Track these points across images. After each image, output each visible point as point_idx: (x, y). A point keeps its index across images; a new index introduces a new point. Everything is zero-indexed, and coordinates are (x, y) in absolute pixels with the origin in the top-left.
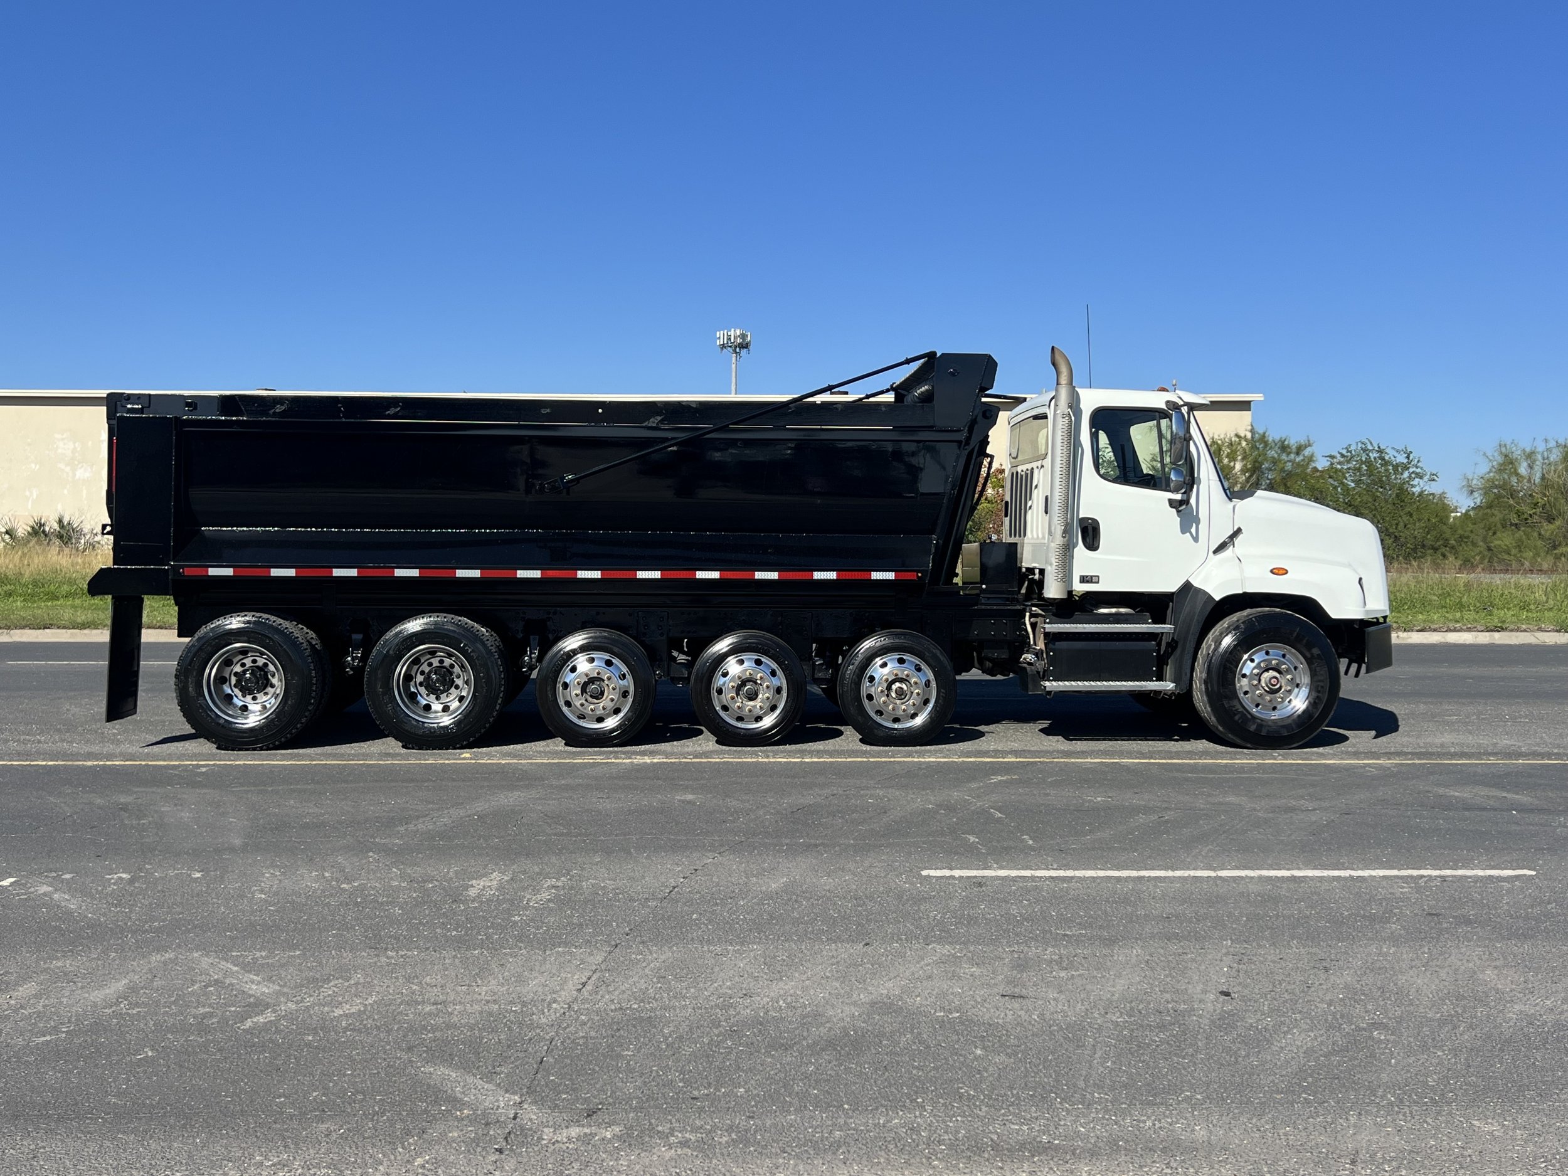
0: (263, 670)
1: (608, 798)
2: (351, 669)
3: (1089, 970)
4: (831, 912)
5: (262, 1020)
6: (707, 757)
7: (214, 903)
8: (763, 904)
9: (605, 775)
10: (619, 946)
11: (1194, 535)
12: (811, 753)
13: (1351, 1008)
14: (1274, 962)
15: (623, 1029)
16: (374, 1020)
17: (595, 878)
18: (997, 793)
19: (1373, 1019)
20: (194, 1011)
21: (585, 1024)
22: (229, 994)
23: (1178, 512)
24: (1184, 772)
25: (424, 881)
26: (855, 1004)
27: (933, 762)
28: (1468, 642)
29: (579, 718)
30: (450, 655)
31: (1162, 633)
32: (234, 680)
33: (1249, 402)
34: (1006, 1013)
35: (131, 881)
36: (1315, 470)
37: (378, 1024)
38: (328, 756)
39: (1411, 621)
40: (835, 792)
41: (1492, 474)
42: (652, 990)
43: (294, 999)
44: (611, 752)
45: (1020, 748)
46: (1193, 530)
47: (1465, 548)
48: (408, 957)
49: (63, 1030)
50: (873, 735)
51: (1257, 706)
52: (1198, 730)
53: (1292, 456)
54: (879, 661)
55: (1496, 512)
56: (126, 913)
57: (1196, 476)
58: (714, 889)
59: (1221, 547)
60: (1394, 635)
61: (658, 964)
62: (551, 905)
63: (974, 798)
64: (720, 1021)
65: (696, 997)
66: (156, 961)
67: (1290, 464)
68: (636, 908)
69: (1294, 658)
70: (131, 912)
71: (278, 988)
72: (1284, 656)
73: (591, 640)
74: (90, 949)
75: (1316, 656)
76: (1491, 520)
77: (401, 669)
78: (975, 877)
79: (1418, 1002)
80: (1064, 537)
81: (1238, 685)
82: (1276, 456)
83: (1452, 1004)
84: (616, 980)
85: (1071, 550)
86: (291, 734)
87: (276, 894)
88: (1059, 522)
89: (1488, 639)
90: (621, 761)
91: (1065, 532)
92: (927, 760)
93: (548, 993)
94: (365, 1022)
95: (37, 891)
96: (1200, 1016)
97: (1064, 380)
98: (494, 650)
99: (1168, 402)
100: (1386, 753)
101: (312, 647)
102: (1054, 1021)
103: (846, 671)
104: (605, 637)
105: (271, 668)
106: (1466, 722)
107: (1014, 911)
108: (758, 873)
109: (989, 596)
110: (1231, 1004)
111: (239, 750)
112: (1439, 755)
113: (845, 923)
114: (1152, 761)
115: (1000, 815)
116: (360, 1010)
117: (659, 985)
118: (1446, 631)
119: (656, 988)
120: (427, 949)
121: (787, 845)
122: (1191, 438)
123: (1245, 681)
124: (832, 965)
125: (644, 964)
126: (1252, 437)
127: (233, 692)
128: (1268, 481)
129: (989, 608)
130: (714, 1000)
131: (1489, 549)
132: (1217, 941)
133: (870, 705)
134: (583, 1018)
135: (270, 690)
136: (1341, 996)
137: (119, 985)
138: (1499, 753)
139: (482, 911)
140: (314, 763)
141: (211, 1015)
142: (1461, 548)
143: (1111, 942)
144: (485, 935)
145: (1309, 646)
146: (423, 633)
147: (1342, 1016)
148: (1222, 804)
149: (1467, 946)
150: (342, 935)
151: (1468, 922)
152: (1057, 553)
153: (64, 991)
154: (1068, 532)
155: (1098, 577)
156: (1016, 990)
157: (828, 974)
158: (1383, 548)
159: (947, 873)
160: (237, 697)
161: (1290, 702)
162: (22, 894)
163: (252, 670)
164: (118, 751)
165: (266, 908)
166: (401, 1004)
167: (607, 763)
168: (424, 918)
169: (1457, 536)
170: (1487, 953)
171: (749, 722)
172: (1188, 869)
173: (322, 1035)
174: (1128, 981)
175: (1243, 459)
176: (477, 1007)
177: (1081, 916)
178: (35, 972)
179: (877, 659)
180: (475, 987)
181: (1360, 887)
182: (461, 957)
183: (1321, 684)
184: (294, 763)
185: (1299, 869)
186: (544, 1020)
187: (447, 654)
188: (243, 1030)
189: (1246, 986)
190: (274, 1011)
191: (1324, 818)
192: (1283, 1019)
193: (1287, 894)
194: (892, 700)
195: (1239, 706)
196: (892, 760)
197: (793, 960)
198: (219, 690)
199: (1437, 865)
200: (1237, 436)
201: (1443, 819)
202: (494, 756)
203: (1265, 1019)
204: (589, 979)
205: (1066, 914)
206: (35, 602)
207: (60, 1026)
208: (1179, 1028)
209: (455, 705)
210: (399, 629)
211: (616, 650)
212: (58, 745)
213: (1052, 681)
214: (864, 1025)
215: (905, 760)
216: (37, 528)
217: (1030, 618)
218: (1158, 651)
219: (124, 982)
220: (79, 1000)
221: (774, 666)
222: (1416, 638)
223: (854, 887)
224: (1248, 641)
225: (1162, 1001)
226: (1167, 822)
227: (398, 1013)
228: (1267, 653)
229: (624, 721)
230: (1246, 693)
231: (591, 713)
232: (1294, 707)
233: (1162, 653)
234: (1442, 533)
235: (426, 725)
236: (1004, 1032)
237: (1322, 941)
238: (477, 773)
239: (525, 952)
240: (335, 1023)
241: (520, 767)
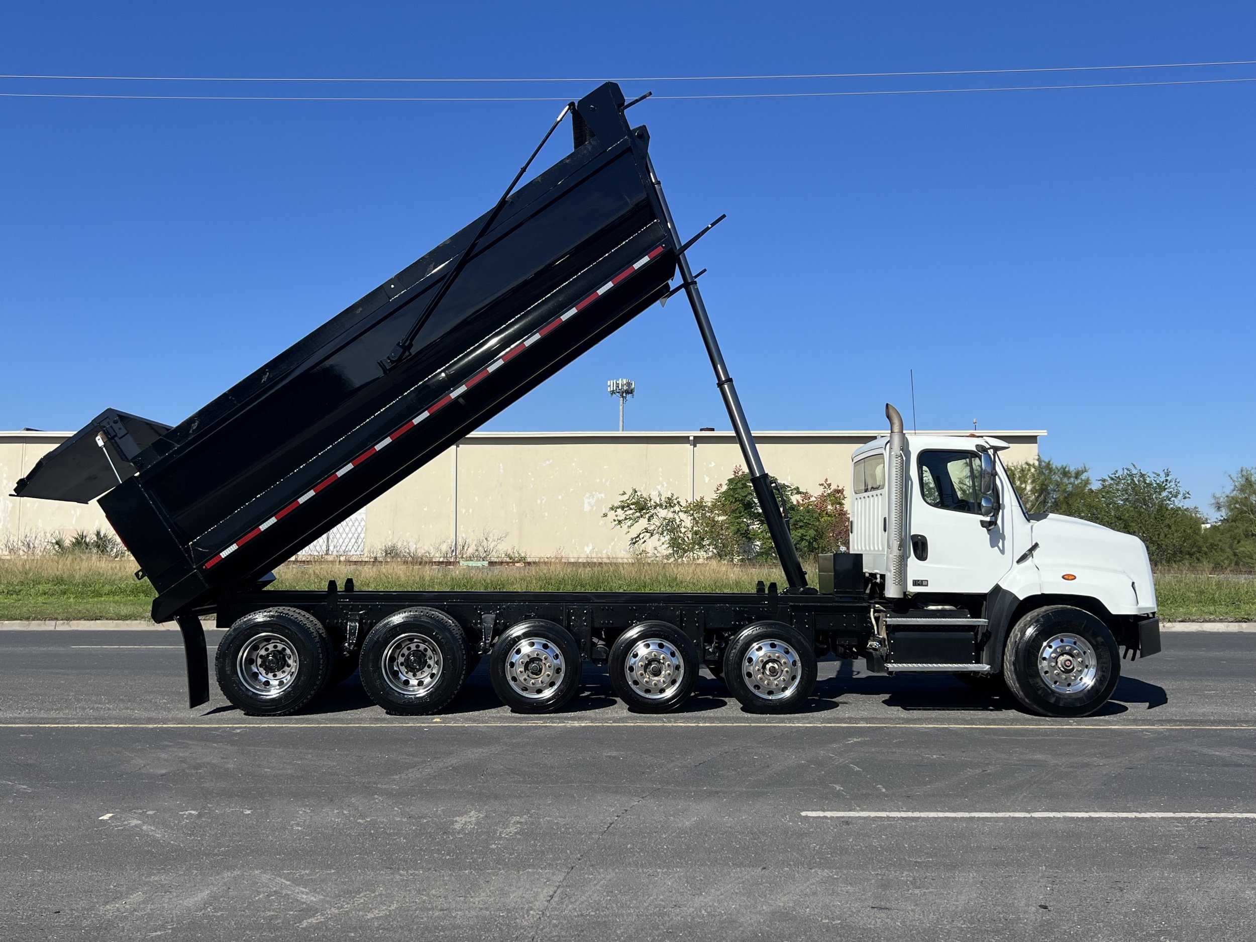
0: (282, 654)
1: (551, 754)
2: (348, 652)
3: (937, 889)
4: (734, 843)
5: (314, 921)
6: (623, 722)
7: (263, 833)
8: (680, 837)
9: (546, 736)
10: (574, 868)
11: (1001, 548)
12: (705, 719)
13: (1143, 919)
14: (1080, 883)
15: (586, 931)
16: (398, 922)
17: (550, 816)
18: (854, 752)
19: (1159, 927)
20: (262, 914)
21: (557, 926)
22: (287, 902)
23: (988, 530)
24: (1000, 735)
25: (420, 818)
26: (760, 913)
27: (801, 727)
28: (1221, 631)
29: (523, 690)
30: (424, 641)
31: (979, 626)
32: (259, 661)
33: (1035, 437)
34: (878, 920)
35: (199, 816)
36: (1091, 491)
37: (402, 925)
38: (332, 720)
39: (1173, 613)
40: (727, 750)
41: (1235, 492)
42: (604, 902)
43: (336, 906)
44: (548, 718)
45: (869, 716)
46: (1000, 545)
47: (1215, 554)
48: (416, 875)
49: (169, 927)
50: (752, 705)
51: (1055, 683)
52: (1008, 701)
53: (1072, 480)
54: (755, 646)
55: (1239, 525)
56: (199, 840)
57: (1001, 502)
58: (642, 825)
59: (1023, 558)
60: (1161, 625)
61: (606, 882)
62: (519, 837)
63: (836, 755)
64: (659, 925)
65: (638, 907)
66: (228, 877)
67: (1071, 486)
68: (584, 840)
69: (1083, 645)
70: (202, 840)
71: (322, 897)
72: (1075, 643)
73: (531, 628)
74: (177, 867)
75: (1100, 644)
76: (1235, 531)
77: (388, 652)
78: (843, 817)
79: (1194, 915)
80: (900, 550)
81: (1040, 666)
82: (1059, 479)
83: (1221, 916)
84: (576, 894)
85: (905, 559)
86: (303, 703)
87: (309, 826)
88: (896, 538)
89: (1237, 628)
90: (556, 725)
91: (900, 546)
92: (797, 725)
93: (525, 903)
94: (391, 923)
95: (129, 823)
96: (1025, 924)
97: (896, 429)
98: (458, 637)
99: (977, 446)
100: (1159, 720)
101: (320, 635)
102: (913, 926)
103: (730, 654)
104: (542, 626)
105: (288, 651)
106: (1222, 696)
107: (875, 843)
108: (674, 813)
109: (841, 595)
110: (1049, 915)
111: (263, 716)
112: (1202, 722)
113: (746, 852)
114: (974, 726)
115: (858, 769)
116: (386, 914)
117: (609, 898)
118: (1203, 622)
119: (607, 900)
120: (430, 869)
121: (694, 791)
122: (996, 474)
123: (1045, 663)
124: (739, 884)
125: (595, 882)
126: (1039, 465)
127: (258, 670)
128: (1053, 500)
129: (841, 605)
130: (652, 910)
131: (1235, 555)
132: (1034, 867)
133: (749, 680)
134: (555, 921)
135: (286, 668)
136: (1134, 910)
137: (204, 895)
138: (1250, 721)
139: (466, 840)
140: (322, 725)
141: (277, 917)
142: (1212, 554)
143: (953, 867)
144: (472, 859)
145: (1095, 635)
146: (404, 625)
147: (1135, 925)
148: (1032, 761)
149: (1231, 872)
150: (363, 858)
151: (1231, 854)
152: (895, 563)
153: (163, 899)
154: (902, 546)
155: (927, 581)
156: (882, 903)
157: (736, 891)
158: (1149, 553)
159: (821, 814)
160: (261, 674)
161: (1081, 679)
162: (119, 826)
163: (274, 653)
164: (170, 716)
165: (303, 837)
166: (416, 910)
167: (546, 726)
168: (424, 846)
169: (1208, 544)
170: (1247, 878)
171: (655, 694)
172: (1009, 811)
173: (361, 932)
174: (968, 897)
175: (1033, 482)
176: (473, 913)
177: (927, 848)
178: (140, 885)
179: (755, 644)
180: (469, 898)
181: (1144, 826)
182: (456, 876)
183: (1105, 665)
184: (306, 725)
185: (1095, 811)
186: (525, 923)
187: (423, 640)
188: (301, 928)
189: (1059, 902)
190: (323, 915)
191: (1112, 772)
192: (1089, 927)
193: (1087, 831)
194: (767, 677)
195: (1041, 683)
196: (769, 725)
197: (709, 880)
198: (248, 669)
199: (1204, 809)
200: (1027, 464)
201: (1208, 773)
202: (458, 720)
203: (1075, 927)
204: (555, 892)
205: (916, 846)
206: (84, 598)
207: (166, 924)
208: (1010, 932)
209: (427, 680)
210: (386, 621)
211: (551, 636)
212: (123, 711)
213: (893, 663)
214: (768, 929)
215: (780, 725)
216: (79, 539)
217: (874, 613)
218: (976, 641)
219: (207, 892)
220: (177, 906)
221: (673, 648)
222: (1179, 627)
223: (750, 824)
224: (1046, 631)
225: (995, 912)
226: (989, 774)
227: (415, 917)
228: (1062, 641)
229: (558, 692)
230: (1046, 672)
231: (532, 686)
232: (1085, 683)
233: (979, 641)
234: (1195, 542)
235: (406, 696)
236: (876, 935)
237: (1117, 867)
238: (447, 734)
239: (504, 872)
240: (369, 924)
241: (480, 729)
